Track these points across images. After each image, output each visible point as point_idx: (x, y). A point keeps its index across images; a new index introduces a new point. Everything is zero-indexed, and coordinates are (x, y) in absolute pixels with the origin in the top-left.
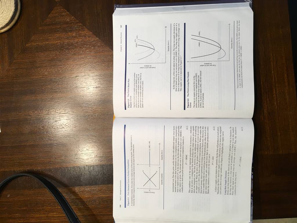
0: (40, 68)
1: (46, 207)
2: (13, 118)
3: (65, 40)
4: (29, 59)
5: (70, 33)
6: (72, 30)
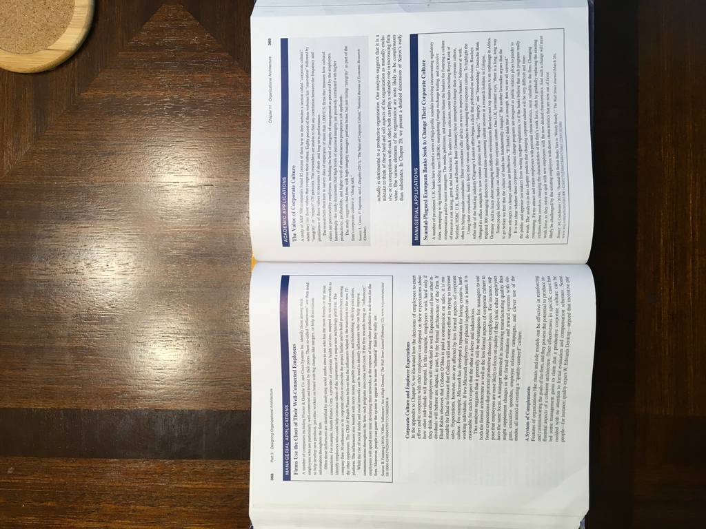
0: (113, 157)
1: (106, 505)
2: (35, 277)
3: (183, 91)
4: (87, 130)
5: (197, 76)
6: (204, 67)
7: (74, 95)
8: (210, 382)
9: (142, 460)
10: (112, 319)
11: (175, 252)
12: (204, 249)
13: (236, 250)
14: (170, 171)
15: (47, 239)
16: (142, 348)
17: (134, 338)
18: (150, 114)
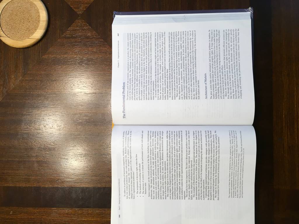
0: (55, 82)
2: (23, 131)
3: (84, 55)
4: (45, 71)
5: (90, 49)
6: (93, 45)
7: (40, 57)
8: (95, 175)
9: (66, 208)
10: (54, 149)
11: (80, 121)
12: (93, 120)
13: (106, 120)
14: (79, 87)
15: (28, 116)
16: (67, 161)
17: (63, 157)
18: (71, 64)
